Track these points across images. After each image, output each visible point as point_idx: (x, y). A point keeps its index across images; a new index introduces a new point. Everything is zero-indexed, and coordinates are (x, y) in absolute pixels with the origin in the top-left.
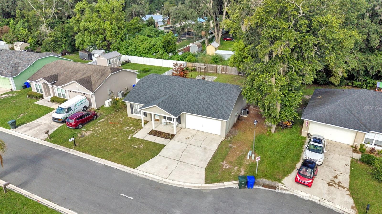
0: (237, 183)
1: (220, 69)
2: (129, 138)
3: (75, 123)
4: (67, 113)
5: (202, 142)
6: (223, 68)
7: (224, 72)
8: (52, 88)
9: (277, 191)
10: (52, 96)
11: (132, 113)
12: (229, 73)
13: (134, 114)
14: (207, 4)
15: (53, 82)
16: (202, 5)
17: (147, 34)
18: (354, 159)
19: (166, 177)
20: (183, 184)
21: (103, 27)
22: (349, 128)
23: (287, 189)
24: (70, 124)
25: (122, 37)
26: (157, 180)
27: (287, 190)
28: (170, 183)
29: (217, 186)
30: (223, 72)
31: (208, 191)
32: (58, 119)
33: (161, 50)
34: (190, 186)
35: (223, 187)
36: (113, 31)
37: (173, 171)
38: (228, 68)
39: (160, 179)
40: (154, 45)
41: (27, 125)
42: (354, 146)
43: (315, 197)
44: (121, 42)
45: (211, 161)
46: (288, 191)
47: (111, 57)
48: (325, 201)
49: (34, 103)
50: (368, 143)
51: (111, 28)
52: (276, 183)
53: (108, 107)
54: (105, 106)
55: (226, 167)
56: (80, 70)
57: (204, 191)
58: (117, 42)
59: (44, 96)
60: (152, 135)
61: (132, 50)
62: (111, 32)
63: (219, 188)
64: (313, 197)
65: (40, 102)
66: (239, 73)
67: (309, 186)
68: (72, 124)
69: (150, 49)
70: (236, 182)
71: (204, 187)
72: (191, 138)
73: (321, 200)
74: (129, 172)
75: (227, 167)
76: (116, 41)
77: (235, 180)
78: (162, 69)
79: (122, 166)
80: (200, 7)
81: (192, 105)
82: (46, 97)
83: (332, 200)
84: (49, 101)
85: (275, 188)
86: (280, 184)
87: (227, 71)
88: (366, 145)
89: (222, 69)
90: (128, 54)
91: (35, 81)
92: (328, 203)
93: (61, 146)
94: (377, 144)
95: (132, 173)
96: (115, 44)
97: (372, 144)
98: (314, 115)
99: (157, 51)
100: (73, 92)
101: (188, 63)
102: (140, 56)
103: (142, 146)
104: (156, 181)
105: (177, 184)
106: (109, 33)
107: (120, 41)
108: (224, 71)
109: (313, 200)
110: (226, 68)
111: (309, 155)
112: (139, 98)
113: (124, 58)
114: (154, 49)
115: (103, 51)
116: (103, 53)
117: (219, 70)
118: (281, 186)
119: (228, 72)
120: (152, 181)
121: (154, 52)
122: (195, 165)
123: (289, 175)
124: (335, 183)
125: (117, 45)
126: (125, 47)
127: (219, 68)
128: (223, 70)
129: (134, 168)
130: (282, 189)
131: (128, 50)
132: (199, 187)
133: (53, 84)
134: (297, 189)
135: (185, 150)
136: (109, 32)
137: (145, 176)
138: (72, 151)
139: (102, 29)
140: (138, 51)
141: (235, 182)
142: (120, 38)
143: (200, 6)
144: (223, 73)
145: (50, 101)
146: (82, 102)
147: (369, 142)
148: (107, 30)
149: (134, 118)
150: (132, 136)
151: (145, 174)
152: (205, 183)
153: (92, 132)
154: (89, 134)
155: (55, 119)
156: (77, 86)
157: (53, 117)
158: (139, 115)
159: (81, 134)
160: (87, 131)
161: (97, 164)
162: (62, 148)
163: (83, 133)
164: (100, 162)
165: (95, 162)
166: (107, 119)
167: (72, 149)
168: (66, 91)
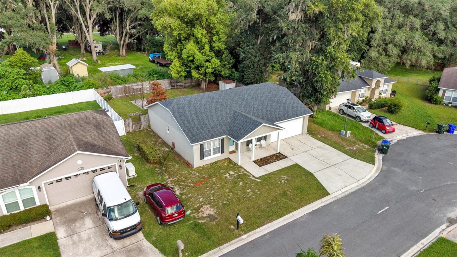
0: (379, 153)
1: (148, 86)
2: (259, 181)
5: (307, 145)
9: (392, 143)
11: (202, 158)
13: (205, 159)
19: (356, 180)
20: (370, 175)
24: (177, 215)
28: (366, 181)
29: (379, 162)
32: (135, 225)
35: (381, 160)
37: (347, 174)
46: (393, 140)
53: (136, 175)
55: (354, 149)
64: (403, 136)
66: (171, 86)
70: (377, 153)
71: (378, 167)
73: (407, 135)
77: (374, 152)
79: (319, 201)
83: (408, 132)
92: (410, 134)
93: (220, 247)
100: (59, 181)
103: (285, 177)
122: (345, 161)
123: (376, 133)
127: (146, 86)
129: (329, 194)
132: (377, 170)
134: (394, 137)
135: (314, 157)
137: (347, 191)
138: (248, 237)
149: (204, 165)
150: (254, 177)
151: (343, 190)
152: (374, 165)
153: (208, 206)
154: (212, 209)
155: (129, 230)
156: (80, 162)
157: (120, 231)
158: (213, 156)
159: (203, 218)
160: (197, 210)
161: (302, 219)
162: (227, 246)
163: (200, 215)
164: (298, 216)
165: (295, 220)
166: (179, 185)
167: (241, 235)
168: (39, 188)
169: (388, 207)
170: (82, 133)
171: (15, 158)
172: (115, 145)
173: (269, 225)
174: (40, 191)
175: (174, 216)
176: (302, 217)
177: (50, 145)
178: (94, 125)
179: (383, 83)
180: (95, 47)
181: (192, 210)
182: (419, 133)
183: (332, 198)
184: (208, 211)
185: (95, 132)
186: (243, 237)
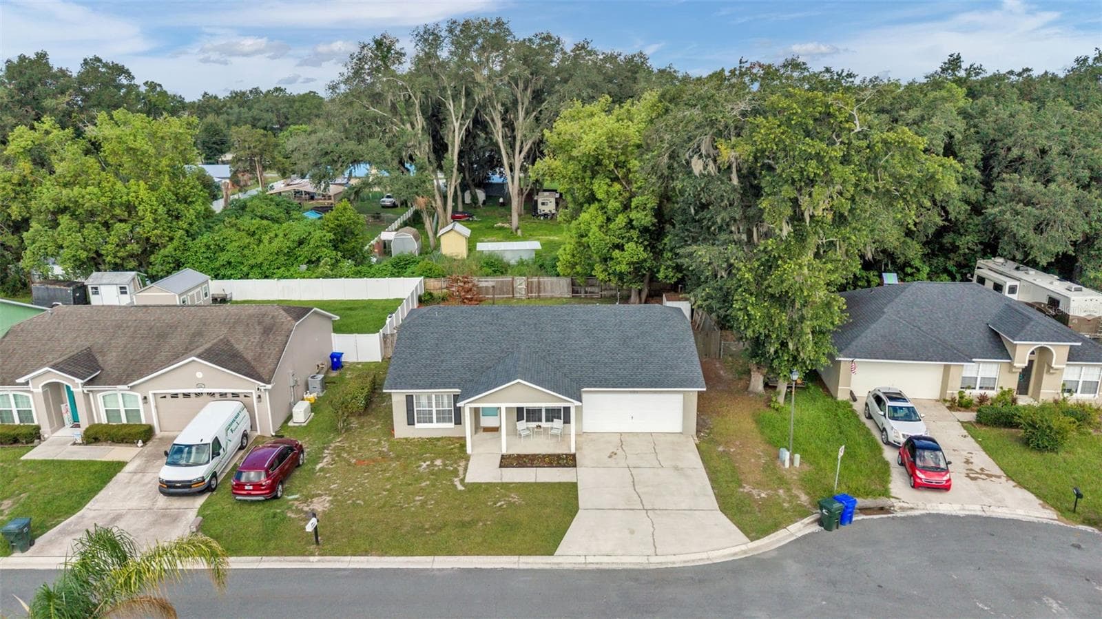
0: (812, 522)
1: (524, 286)
2: (460, 488)
3: (270, 481)
4: (213, 458)
5: (657, 457)
6: (532, 282)
7: (533, 295)
8: (86, 395)
9: (897, 514)
10: (84, 423)
11: (411, 422)
12: (549, 294)
13: (417, 426)
14: (404, 125)
15: (92, 374)
16: (391, 130)
17: (258, 214)
18: (966, 422)
19: (651, 552)
20: (704, 556)
21: (125, 198)
22: (936, 361)
23: (911, 506)
24: (251, 488)
25: (191, 224)
26: (637, 564)
27: (912, 509)
29: (779, 541)
30: (532, 293)
32: (190, 481)
33: (328, 254)
34: (725, 556)
35: (794, 538)
36: (161, 210)
37: (653, 534)
38: (544, 282)
39: (643, 560)
40: (301, 243)
41: (64, 529)
42: (948, 398)
43: (971, 507)
44: (190, 243)
45: (716, 491)
46: (917, 509)
47: (187, 288)
48: (994, 509)
49: (22, 458)
50: (969, 388)
51: (154, 199)
52: (884, 502)
53: (305, 424)
54: (290, 424)
55: (759, 495)
56: (173, 327)
57: (762, 557)
58: (176, 243)
59: (45, 430)
60: (514, 467)
61: (229, 263)
62: (154, 214)
64: (967, 507)
65: (38, 453)
66: (573, 291)
67: (946, 488)
68: (262, 485)
69: (290, 254)
70: (811, 520)
71: (752, 550)
72: (620, 453)
73: (986, 508)
74: (548, 567)
75: (763, 495)
76: (171, 239)
77: (803, 516)
78: (356, 306)
79: (515, 558)
80: (387, 135)
82: (53, 432)
83: (1001, 503)
84: (74, 444)
87: (542, 289)
88: (967, 392)
89: (527, 287)
90: (218, 275)
91: (14, 384)
92: (999, 510)
93: (264, 558)
94: (985, 386)
95: (555, 567)
96: (170, 248)
97: (975, 388)
98: (856, 346)
99: (314, 259)
100: (175, 396)
101: (427, 280)
102: (260, 278)
103: (514, 498)
104: (637, 567)
105: (693, 561)
106: (149, 217)
107: (186, 239)
108: (534, 290)
109: (973, 513)
110: (539, 282)
111: (900, 431)
112: (433, 376)
113: (217, 287)
114: (304, 251)
115: (134, 273)
116: (134, 279)
117: (520, 289)
118: (895, 503)
119: (545, 292)
121: (307, 260)
122: (691, 510)
123: (891, 478)
124: (977, 473)
125: (175, 250)
126: (205, 255)
127: (521, 284)
128: (532, 287)
129: (552, 554)
130: (902, 509)
131: (217, 264)
132: (745, 552)
133: (91, 382)
134: (930, 501)
135: (633, 482)
136: (148, 214)
137: (597, 563)
138: (319, 561)
139: (121, 204)
140: (252, 262)
141: (807, 520)
142: (183, 229)
143: (387, 131)
144: (532, 297)
145: (80, 441)
146: (238, 420)
147: (968, 384)
148: (141, 208)
149: (416, 437)
150: (462, 480)
151: (590, 559)
152: (752, 540)
153: (329, 499)
154: (327, 505)
155: (178, 485)
156: (199, 375)
157: (167, 481)
158: (435, 425)
159: (299, 511)
160: (308, 498)
161: (436, 572)
162: (275, 561)
163: (301, 506)
164: (438, 566)
166: (338, 455)
167: (312, 554)
168: (145, 398)
170: (241, 335)
172: (266, 363)
174: (146, 403)
175: (246, 488)
176: (441, 569)
177: (191, 343)
178: (265, 327)
179: (1066, 358)
180: (543, 204)
181: (302, 495)
182: (1047, 515)
183: (547, 563)
184: (319, 504)
185: (258, 337)
186: (311, 558)
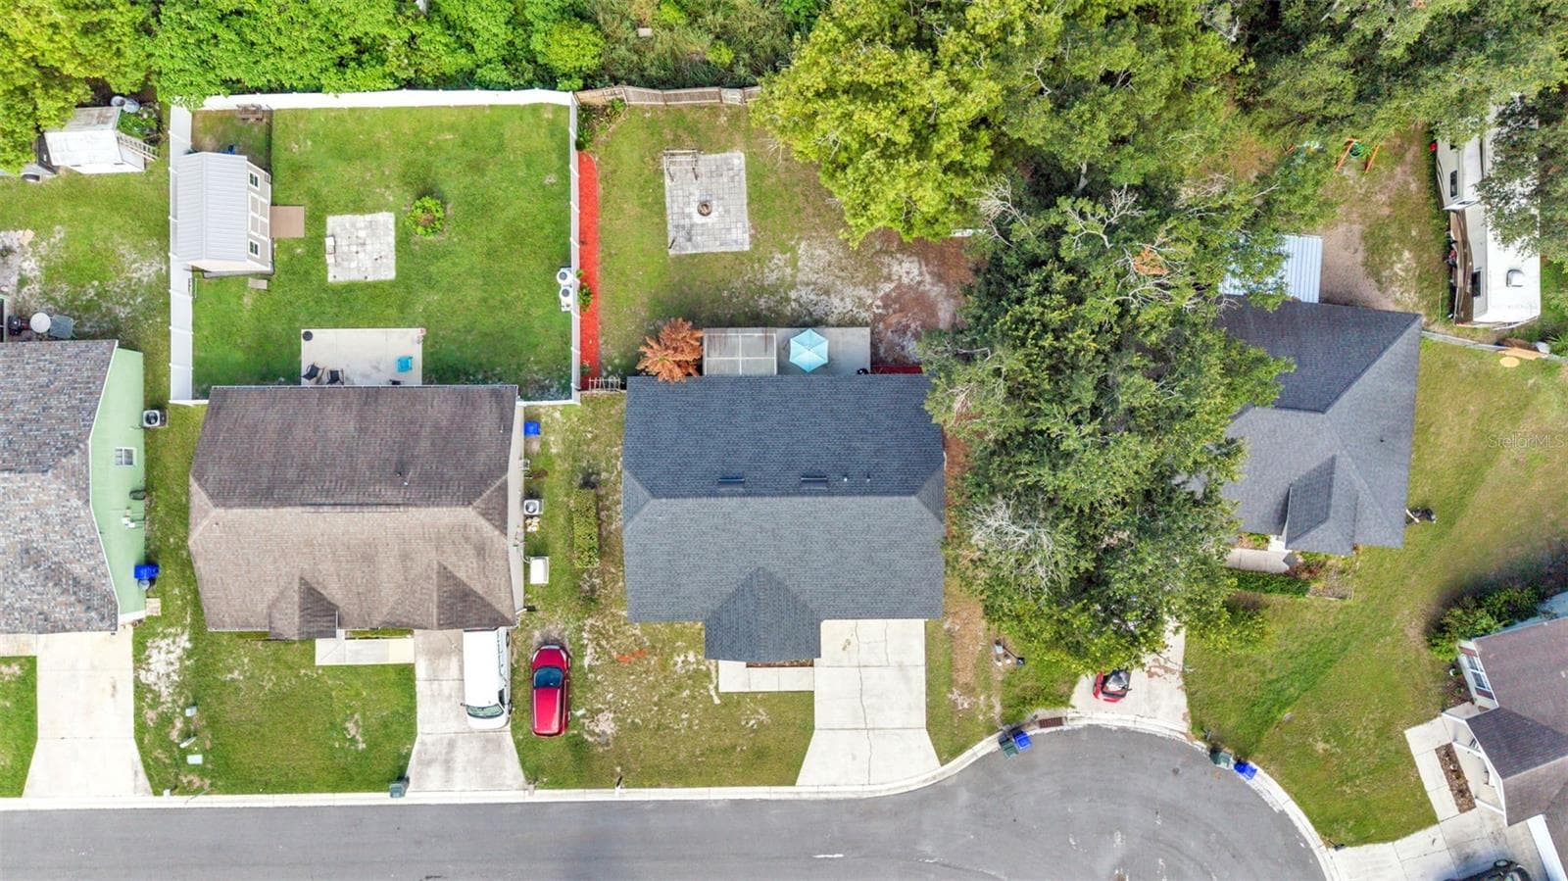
0: (996, 740)
2: (717, 701)
5: (886, 648)
9: (1065, 727)
19: (866, 781)
23: (1082, 715)
26: (853, 793)
28: (880, 791)
31: (954, 780)
34: (919, 782)
35: (975, 759)
37: (870, 759)
39: (859, 788)
45: (929, 699)
48: (1144, 719)
49: (317, 663)
52: (1061, 712)
55: (962, 705)
60: (760, 667)
63: (968, 764)
64: (1123, 719)
65: (330, 655)
70: (995, 738)
71: (943, 773)
72: (854, 640)
73: (1136, 720)
74: (792, 797)
75: (966, 706)
77: (990, 733)
81: (834, 594)
83: (1153, 711)
84: (349, 638)
85: (1058, 721)
86: (1070, 710)
92: (1150, 722)
93: (588, 790)
95: (797, 797)
103: (764, 716)
104: (854, 797)
105: (895, 788)
118: (1069, 713)
120: (848, 801)
122: (905, 728)
129: (794, 783)
130: (1075, 719)
132: (934, 777)
135: (862, 690)
137: (827, 793)
141: (991, 738)
150: (717, 688)
151: (822, 789)
152: (942, 765)
153: (612, 715)
154: (612, 725)
159: (592, 733)
160: (593, 714)
161: (713, 805)
163: (592, 726)
164: (713, 797)
165: (703, 801)
166: (598, 644)
169: (841, 856)
170: (454, 559)
171: (359, 582)
172: (500, 598)
173: (666, 790)
176: (716, 801)
177: (406, 569)
178: (475, 547)
181: (588, 710)
183: (791, 794)
184: (606, 725)
185: (474, 560)
